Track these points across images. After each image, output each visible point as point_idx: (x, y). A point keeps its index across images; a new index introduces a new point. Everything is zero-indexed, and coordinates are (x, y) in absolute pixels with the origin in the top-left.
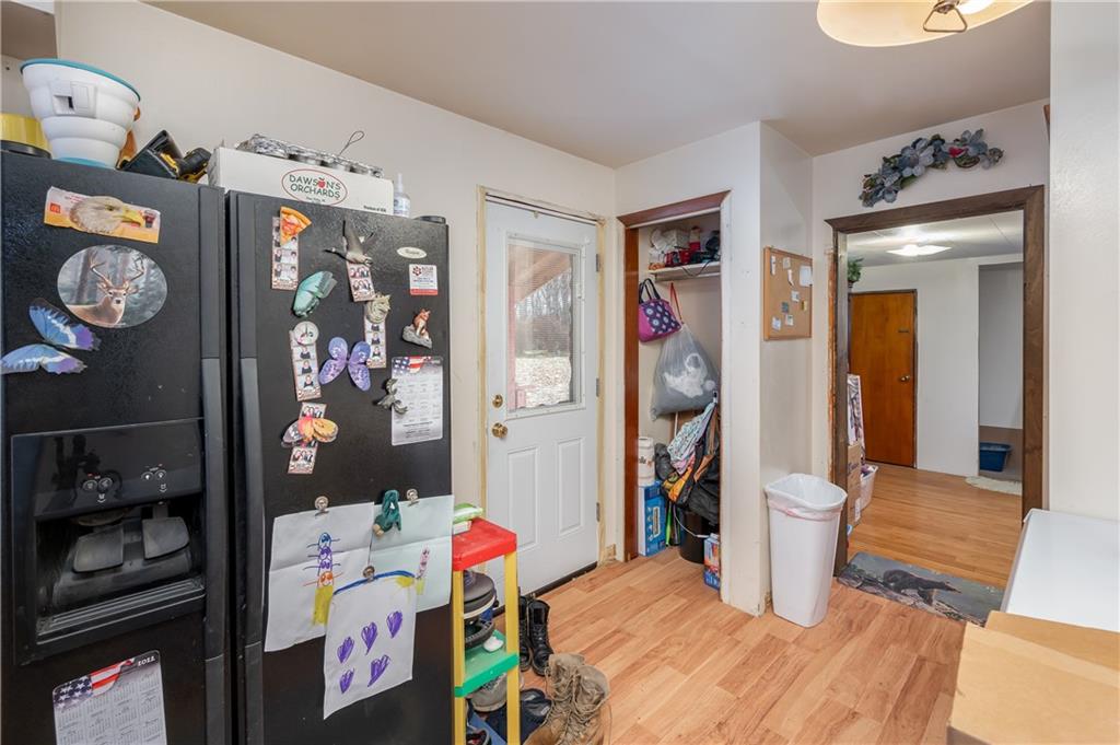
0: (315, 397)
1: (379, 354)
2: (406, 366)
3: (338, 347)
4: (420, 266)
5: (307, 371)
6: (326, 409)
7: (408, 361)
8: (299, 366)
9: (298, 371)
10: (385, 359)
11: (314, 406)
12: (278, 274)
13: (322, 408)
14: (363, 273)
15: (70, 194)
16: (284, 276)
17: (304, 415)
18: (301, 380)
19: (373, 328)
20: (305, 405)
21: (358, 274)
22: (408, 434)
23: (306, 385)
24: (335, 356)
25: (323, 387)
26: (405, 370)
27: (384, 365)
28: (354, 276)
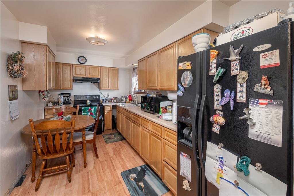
0: (219, 109)
1: (243, 97)
2: (257, 103)
3: (227, 93)
4: (266, 53)
5: (217, 100)
6: (223, 114)
7: (258, 101)
8: (216, 98)
9: (215, 100)
10: (245, 99)
11: (220, 112)
12: (211, 70)
13: (222, 113)
14: (236, 64)
15: (182, 63)
16: (212, 71)
17: (217, 114)
18: (216, 103)
19: (241, 86)
20: (217, 111)
21: (234, 65)
22: (257, 136)
23: (217, 105)
24: (226, 96)
25: (223, 106)
26: (256, 105)
27: (245, 101)
28: (233, 66)
